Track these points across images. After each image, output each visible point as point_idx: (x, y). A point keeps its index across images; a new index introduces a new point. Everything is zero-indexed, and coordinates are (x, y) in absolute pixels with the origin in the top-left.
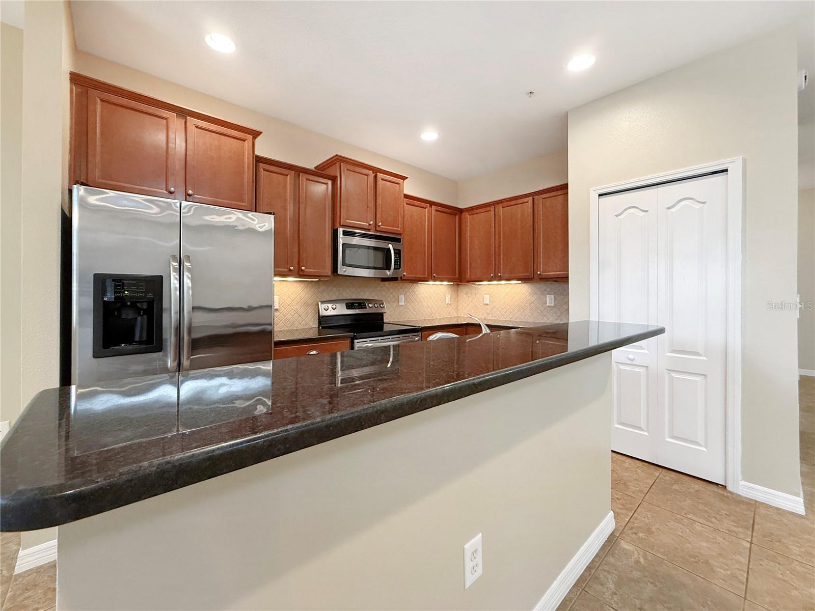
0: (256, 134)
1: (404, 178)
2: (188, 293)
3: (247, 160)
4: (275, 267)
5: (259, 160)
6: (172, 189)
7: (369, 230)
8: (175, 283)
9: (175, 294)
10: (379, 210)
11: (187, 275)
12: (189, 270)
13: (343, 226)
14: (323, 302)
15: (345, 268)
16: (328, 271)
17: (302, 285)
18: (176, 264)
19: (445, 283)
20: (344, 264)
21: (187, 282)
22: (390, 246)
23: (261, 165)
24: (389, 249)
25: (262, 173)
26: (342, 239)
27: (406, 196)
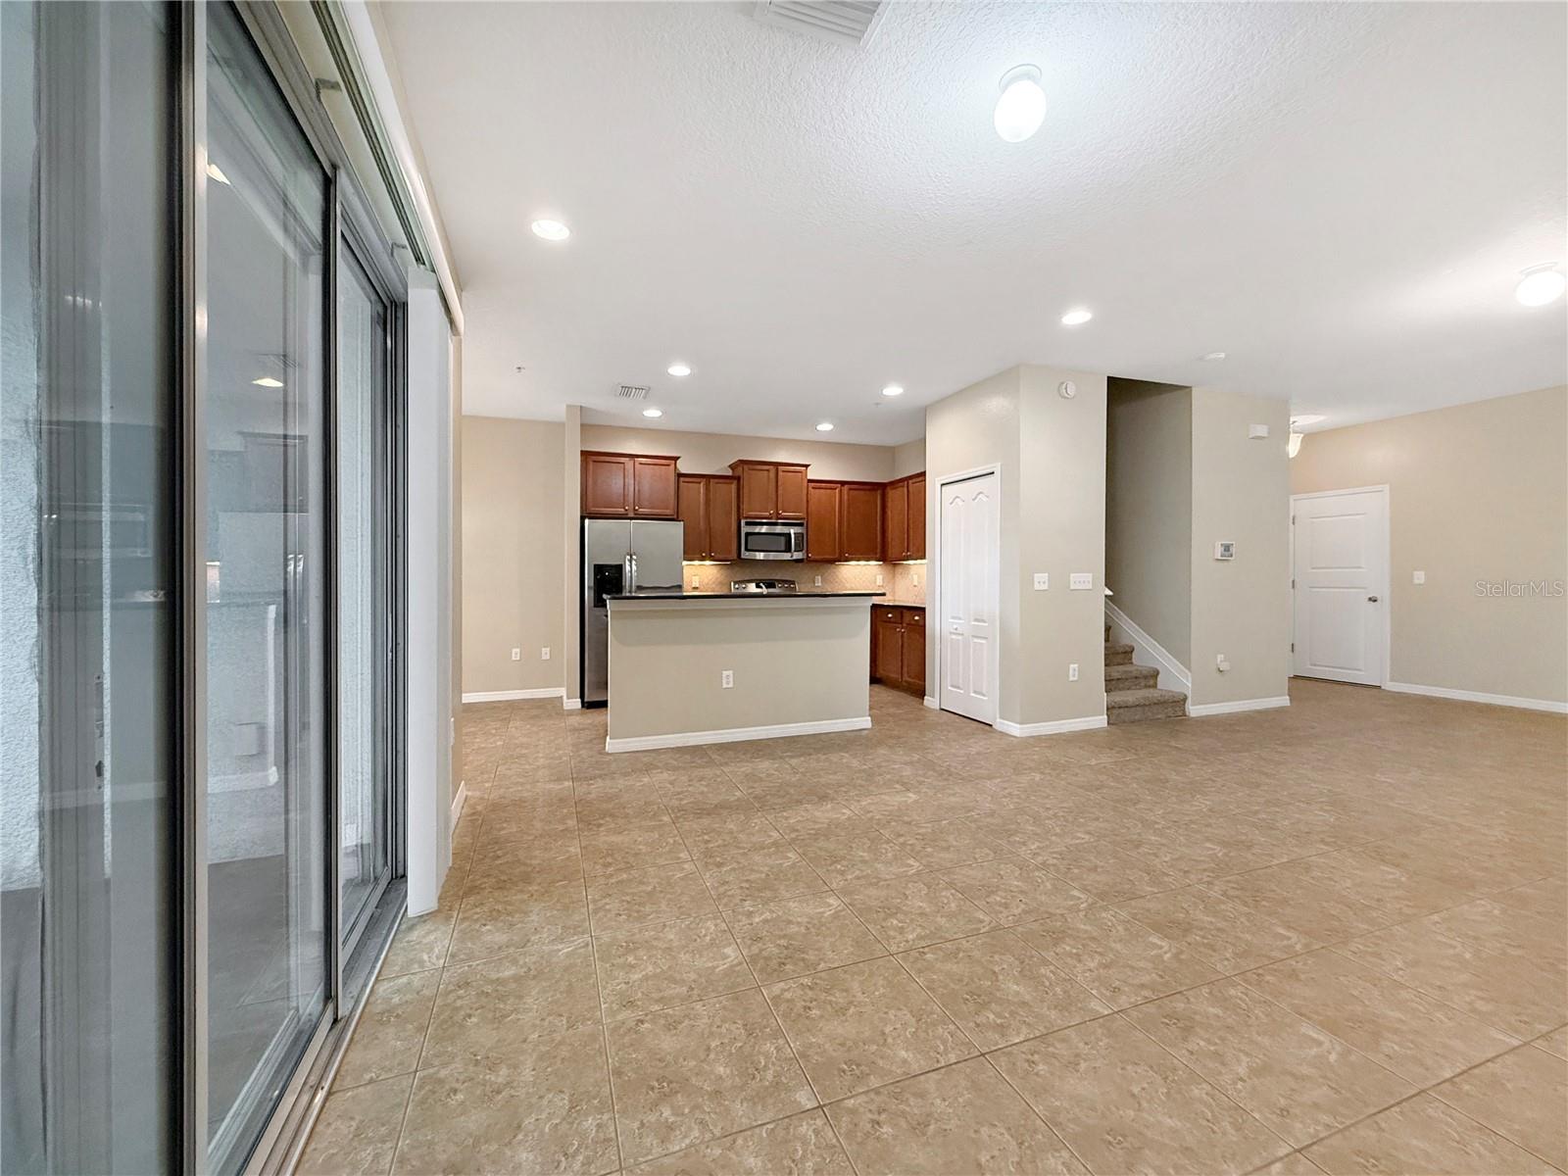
0: (676, 459)
1: (807, 466)
2: (634, 574)
3: (672, 477)
4: (684, 553)
5: (680, 475)
6: (627, 508)
7: (771, 519)
8: (628, 568)
9: (628, 575)
10: (780, 499)
11: (634, 562)
12: (636, 559)
13: (745, 518)
14: (735, 583)
15: (747, 553)
16: (734, 556)
17: (718, 567)
18: (630, 557)
19: (872, 562)
20: (747, 549)
21: (634, 568)
22: (792, 531)
23: (682, 479)
24: (789, 534)
25: (682, 485)
26: (745, 529)
27: (810, 481)
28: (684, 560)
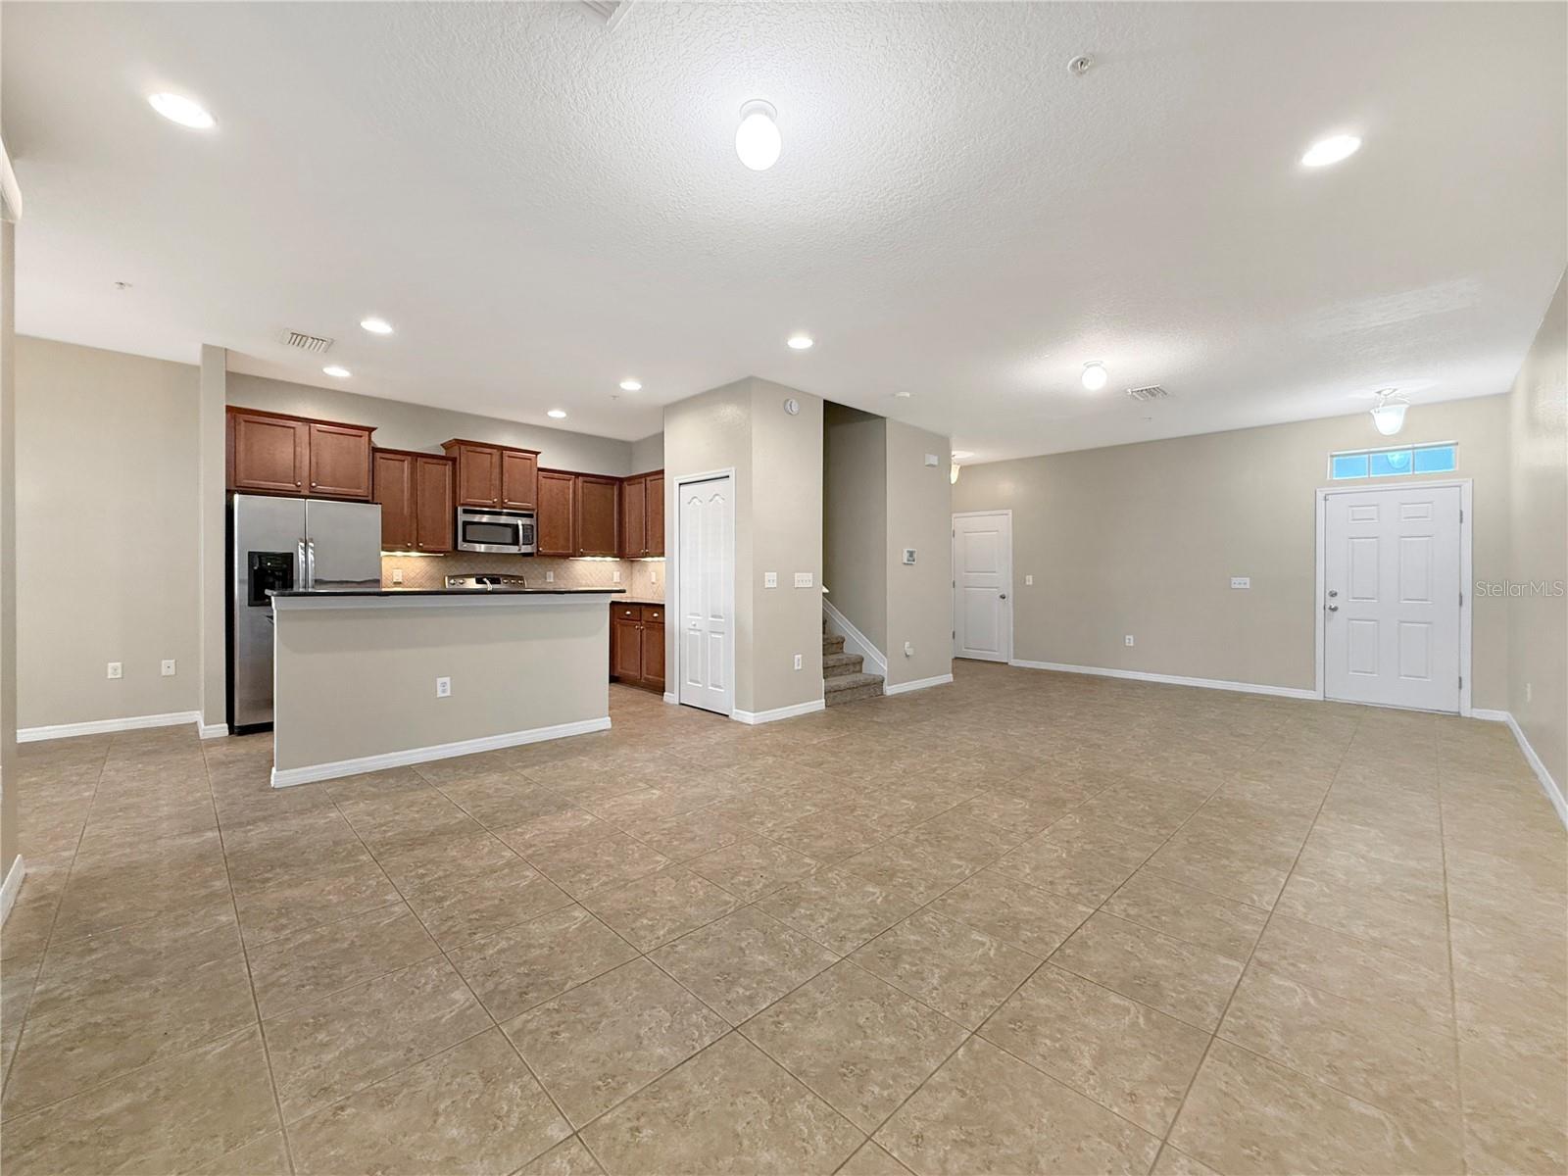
0: (371, 430)
1: (537, 453)
2: (311, 566)
3: (365, 451)
4: (383, 542)
5: (375, 450)
6: (299, 483)
7: (494, 507)
8: (301, 557)
9: (302, 566)
10: (505, 487)
11: (310, 550)
12: (312, 548)
13: (463, 505)
14: (450, 577)
15: (465, 545)
16: (449, 546)
17: (428, 559)
18: (303, 544)
19: (609, 559)
20: (465, 540)
21: (311, 557)
22: (520, 523)
23: (378, 455)
24: (517, 525)
25: (379, 461)
26: (462, 518)
27: (540, 470)
28: (383, 550)
